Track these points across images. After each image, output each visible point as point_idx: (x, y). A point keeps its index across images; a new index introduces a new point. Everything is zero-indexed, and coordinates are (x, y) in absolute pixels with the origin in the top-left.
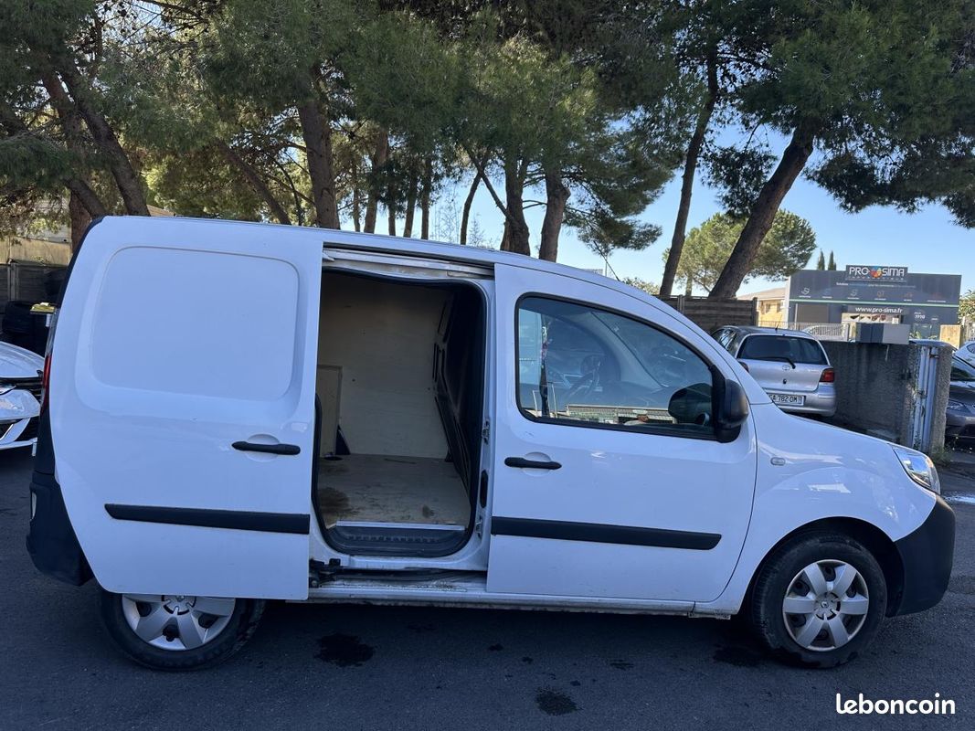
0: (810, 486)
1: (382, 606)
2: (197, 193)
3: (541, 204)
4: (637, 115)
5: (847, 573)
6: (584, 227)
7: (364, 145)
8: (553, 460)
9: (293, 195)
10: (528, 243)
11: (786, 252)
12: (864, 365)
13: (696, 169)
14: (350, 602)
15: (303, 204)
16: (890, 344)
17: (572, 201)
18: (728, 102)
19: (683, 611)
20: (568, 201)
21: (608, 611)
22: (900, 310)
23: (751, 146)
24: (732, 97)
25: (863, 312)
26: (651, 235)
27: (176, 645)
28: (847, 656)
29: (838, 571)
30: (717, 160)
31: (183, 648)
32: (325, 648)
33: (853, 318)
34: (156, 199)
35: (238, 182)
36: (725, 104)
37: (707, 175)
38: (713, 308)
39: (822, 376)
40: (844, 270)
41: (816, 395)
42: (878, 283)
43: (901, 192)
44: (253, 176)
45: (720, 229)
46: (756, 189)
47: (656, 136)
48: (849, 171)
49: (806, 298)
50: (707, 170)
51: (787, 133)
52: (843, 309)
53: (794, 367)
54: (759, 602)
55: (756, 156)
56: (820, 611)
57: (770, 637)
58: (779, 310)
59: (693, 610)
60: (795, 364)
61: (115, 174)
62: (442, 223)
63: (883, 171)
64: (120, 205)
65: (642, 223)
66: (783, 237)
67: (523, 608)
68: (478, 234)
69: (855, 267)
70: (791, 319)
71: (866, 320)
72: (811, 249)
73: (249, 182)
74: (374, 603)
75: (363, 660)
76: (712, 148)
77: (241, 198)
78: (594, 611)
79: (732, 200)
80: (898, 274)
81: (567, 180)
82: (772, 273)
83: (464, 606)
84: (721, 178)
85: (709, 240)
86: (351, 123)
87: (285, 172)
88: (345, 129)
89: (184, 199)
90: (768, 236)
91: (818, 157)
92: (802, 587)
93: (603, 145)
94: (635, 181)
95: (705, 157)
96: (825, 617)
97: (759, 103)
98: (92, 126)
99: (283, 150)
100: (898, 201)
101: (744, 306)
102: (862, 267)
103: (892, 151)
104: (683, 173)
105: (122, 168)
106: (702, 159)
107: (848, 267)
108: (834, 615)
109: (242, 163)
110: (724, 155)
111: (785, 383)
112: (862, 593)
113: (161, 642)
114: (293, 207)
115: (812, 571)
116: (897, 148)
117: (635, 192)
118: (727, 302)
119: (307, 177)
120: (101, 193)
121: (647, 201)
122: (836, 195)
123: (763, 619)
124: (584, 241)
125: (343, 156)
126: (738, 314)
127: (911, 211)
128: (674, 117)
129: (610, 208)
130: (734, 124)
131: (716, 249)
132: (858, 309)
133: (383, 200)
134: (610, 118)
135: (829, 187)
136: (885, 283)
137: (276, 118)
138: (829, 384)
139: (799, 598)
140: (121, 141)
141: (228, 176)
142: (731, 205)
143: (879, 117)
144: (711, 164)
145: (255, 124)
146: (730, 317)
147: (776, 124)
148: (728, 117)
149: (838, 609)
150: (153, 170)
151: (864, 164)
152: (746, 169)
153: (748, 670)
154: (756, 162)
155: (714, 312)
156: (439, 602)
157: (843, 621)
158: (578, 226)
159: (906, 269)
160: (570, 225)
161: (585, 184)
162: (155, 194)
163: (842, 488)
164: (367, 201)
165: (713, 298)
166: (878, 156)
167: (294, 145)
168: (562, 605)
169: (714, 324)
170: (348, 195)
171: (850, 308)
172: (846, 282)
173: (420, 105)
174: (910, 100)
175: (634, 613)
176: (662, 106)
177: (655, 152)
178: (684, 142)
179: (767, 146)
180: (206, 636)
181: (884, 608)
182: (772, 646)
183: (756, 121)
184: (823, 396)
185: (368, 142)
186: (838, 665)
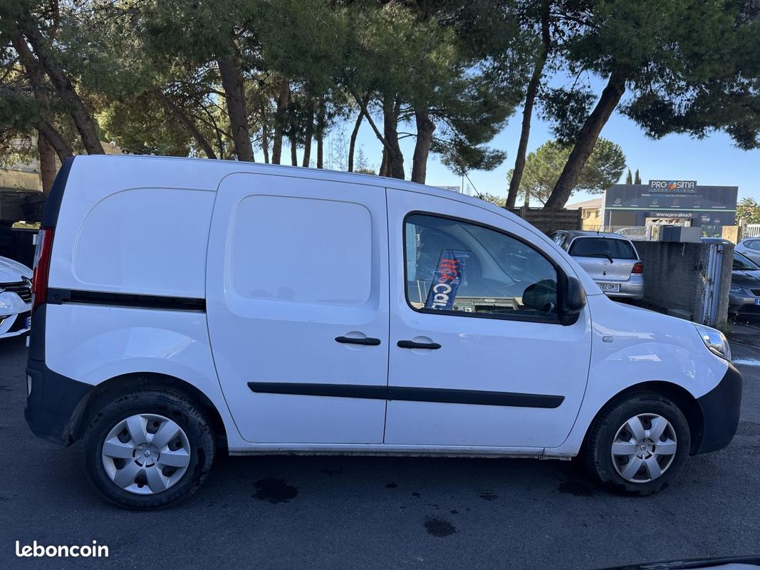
0: (630, 357)
1: (304, 456)
2: (138, 131)
3: (411, 135)
4: (488, 64)
5: (660, 423)
6: (446, 153)
7: (271, 90)
8: (435, 342)
9: (215, 131)
10: (402, 168)
11: (603, 171)
12: (665, 259)
13: (534, 106)
14: (279, 453)
15: (223, 138)
16: (687, 243)
17: (437, 133)
18: (558, 53)
19: (536, 455)
20: (434, 133)
21: (477, 456)
22: (690, 215)
23: (577, 88)
24: (562, 48)
25: (662, 217)
26: (498, 158)
27: (145, 490)
28: (660, 485)
29: (653, 421)
30: (550, 99)
31: (151, 492)
32: (259, 489)
33: (654, 221)
34: (106, 136)
35: (171, 122)
36: (555, 54)
37: (542, 111)
38: (548, 217)
39: (634, 268)
40: (648, 184)
41: (629, 283)
42: (674, 193)
43: (693, 122)
44: (183, 116)
45: (552, 153)
46: (580, 121)
47: (502, 81)
48: (653, 106)
49: (618, 207)
50: (542, 107)
51: (606, 77)
52: (647, 215)
53: (612, 262)
54: (594, 447)
55: (580, 96)
56: (640, 452)
57: (601, 473)
58: (597, 216)
59: (543, 454)
60: (613, 260)
61: (74, 117)
62: (334, 152)
63: (680, 106)
64: (78, 142)
65: (491, 149)
66: (600, 159)
67: (412, 455)
68: (363, 160)
69: (656, 181)
70: (606, 223)
71: (664, 223)
72: (622, 168)
73: (180, 122)
74: (297, 454)
75: (291, 498)
76: (545, 90)
77: (174, 135)
78: (467, 456)
79: (561, 131)
80: (689, 187)
81: (432, 116)
82: (592, 188)
83: (367, 455)
84: (553, 113)
85: (542, 162)
86: (259, 73)
87: (208, 112)
88: (254, 77)
89: (129, 136)
90: (590, 159)
91: (629, 96)
92: (626, 435)
93: (460, 87)
94: (485, 115)
95: (540, 96)
96: (644, 457)
97: (583, 53)
98: (54, 79)
99: (206, 95)
100: (691, 129)
101: (571, 214)
102: (661, 181)
103: (687, 90)
104: (523, 110)
105: (79, 113)
106: (538, 98)
107: (650, 182)
108: (650, 455)
109: (174, 106)
110: (555, 95)
111: (604, 274)
112: (672, 438)
113: (133, 488)
114: (215, 140)
115: (634, 422)
116: (691, 88)
117: (485, 125)
118: (558, 211)
119: (225, 117)
120: (62, 132)
121: (495, 132)
122: (643, 126)
123: (596, 460)
124: (446, 164)
125: (254, 99)
126: (568, 220)
127: (701, 137)
128: (517, 65)
129: (466, 138)
130: (563, 70)
131: (548, 169)
132: (658, 215)
133: (287, 134)
134: (465, 66)
135: (638, 119)
136: (679, 194)
137: (200, 70)
138: (639, 275)
139: (624, 443)
140: (77, 90)
141: (163, 117)
142: (561, 135)
143: (678, 63)
144: (545, 102)
145: (183, 75)
146: (561, 223)
147: (596, 70)
148: (558, 65)
149: (653, 451)
150: (103, 113)
151: (665, 101)
152: (573, 106)
153: (585, 498)
154: (580, 100)
155: (548, 219)
156: (348, 452)
157: (657, 460)
158: (441, 153)
159: (695, 182)
160: (435, 152)
161: (446, 119)
162: (105, 132)
163: (655, 358)
164: (274, 135)
165: (548, 209)
166: (676, 94)
167: (214, 91)
168: (443, 452)
169: (548, 229)
170: (258, 131)
171: (652, 213)
172: (650, 193)
173: (317, 59)
174: (703, 50)
175: (498, 457)
176: (507, 56)
177: (502, 93)
178: (523, 85)
179: (589, 87)
180: (168, 483)
181: (688, 449)
182: (603, 479)
183: (581, 68)
184: (635, 284)
185: (273, 87)
186: (653, 493)
